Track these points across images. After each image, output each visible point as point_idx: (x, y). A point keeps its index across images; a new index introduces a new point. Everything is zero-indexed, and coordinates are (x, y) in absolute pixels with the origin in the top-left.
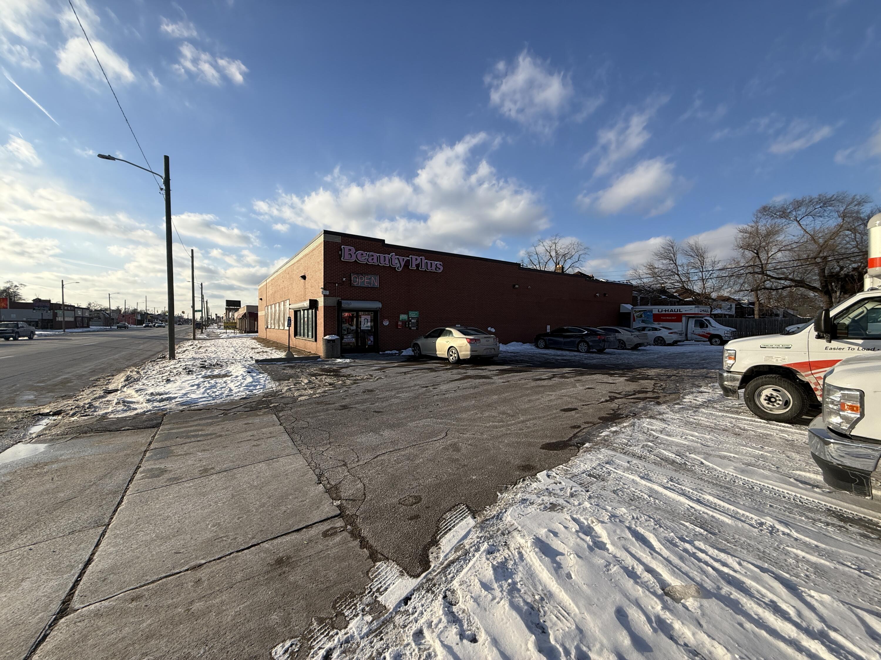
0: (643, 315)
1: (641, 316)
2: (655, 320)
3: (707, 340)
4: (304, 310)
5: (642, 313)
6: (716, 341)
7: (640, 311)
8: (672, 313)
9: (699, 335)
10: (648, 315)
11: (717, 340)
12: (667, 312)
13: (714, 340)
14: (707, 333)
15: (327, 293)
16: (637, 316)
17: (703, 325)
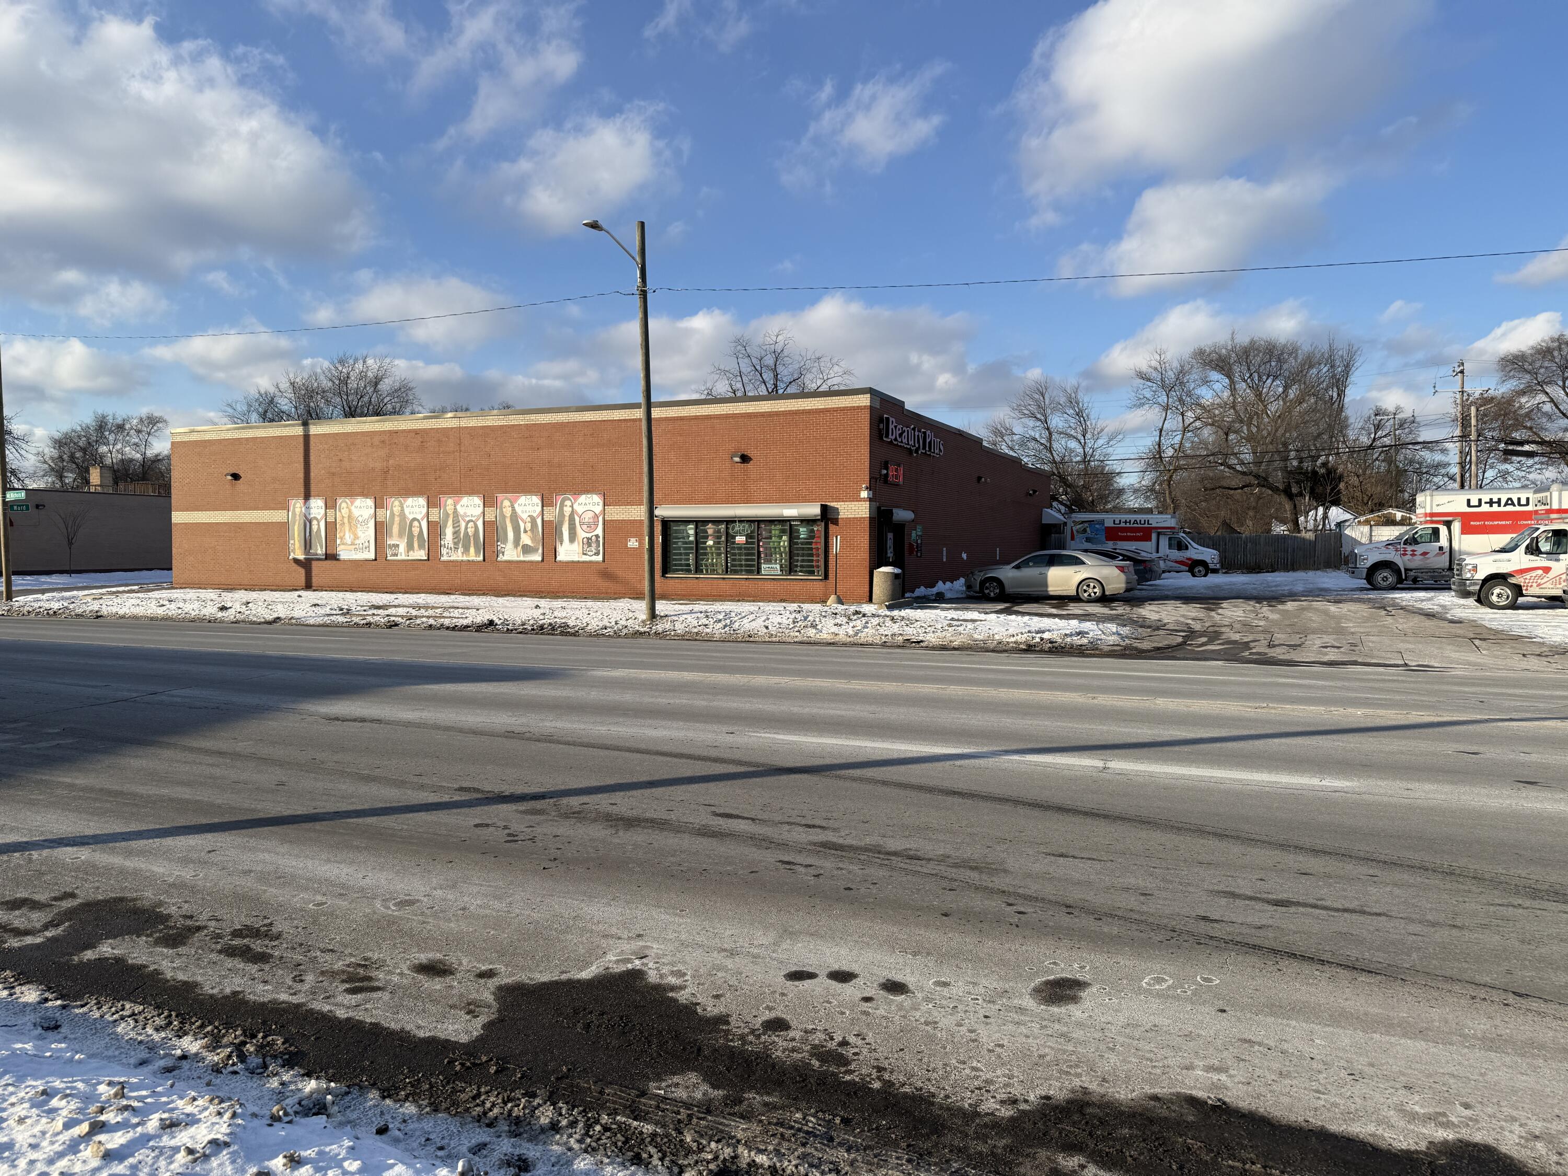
0: (1088, 529)
1: (1085, 531)
2: (1108, 538)
3: (1187, 568)
5: (1086, 525)
6: (1200, 571)
7: (1083, 522)
8: (1135, 525)
9: (1176, 562)
10: (1097, 530)
11: (1201, 568)
12: (1128, 525)
13: (1196, 570)
14: (1188, 559)
16: (1077, 531)
17: (1181, 546)
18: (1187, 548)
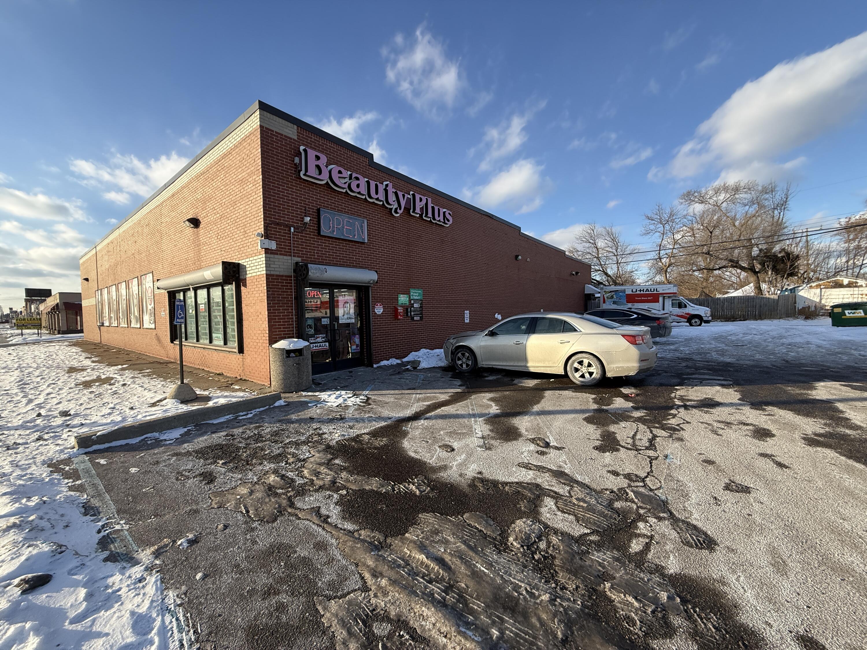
0: (614, 296)
1: (612, 297)
2: (628, 302)
3: (686, 320)
4: (196, 289)
5: (613, 293)
6: (696, 322)
7: (611, 292)
8: (647, 292)
9: (678, 316)
10: (621, 296)
11: (697, 320)
12: (642, 292)
13: (693, 321)
14: (686, 314)
15: (273, 245)
16: (607, 298)
17: (680, 305)
18: (686, 306)
